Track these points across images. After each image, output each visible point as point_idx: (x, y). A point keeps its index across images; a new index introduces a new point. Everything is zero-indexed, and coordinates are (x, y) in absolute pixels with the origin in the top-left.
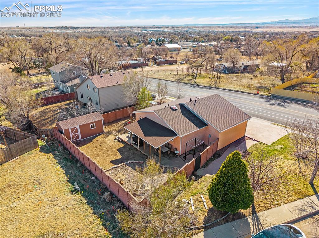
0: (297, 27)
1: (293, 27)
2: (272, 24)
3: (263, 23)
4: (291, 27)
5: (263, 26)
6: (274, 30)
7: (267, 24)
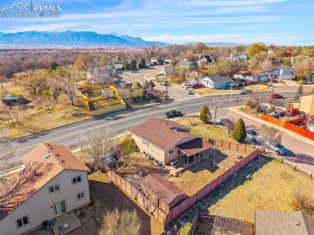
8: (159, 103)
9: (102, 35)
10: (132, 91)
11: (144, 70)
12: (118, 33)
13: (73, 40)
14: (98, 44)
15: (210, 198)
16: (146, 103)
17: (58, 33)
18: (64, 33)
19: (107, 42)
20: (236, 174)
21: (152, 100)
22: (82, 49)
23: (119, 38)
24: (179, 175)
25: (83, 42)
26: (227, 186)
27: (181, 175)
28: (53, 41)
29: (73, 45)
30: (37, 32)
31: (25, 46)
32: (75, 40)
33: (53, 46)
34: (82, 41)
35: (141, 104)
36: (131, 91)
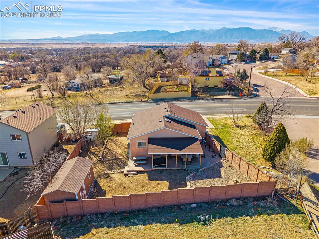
0: (71, 44)
1: (68, 44)
2: (46, 41)
3: (37, 40)
4: (66, 44)
5: (38, 42)
6: (52, 47)
7: (42, 41)
8: (236, 97)
9: (258, 31)
10: (209, 79)
11: (264, 62)
12: (277, 28)
13: (226, 37)
14: (251, 41)
15: (117, 218)
16: (219, 95)
17: (213, 30)
18: (220, 30)
19: (262, 39)
20: (194, 206)
21: (228, 92)
22: (231, 45)
23: (278, 33)
24: (129, 175)
25: (236, 39)
26: (158, 215)
27: (132, 175)
28: (207, 38)
29: (225, 42)
30: (196, 31)
31: (183, 43)
32: (228, 37)
33: (206, 43)
34: (234, 38)
35: (210, 95)
36: (206, 79)
